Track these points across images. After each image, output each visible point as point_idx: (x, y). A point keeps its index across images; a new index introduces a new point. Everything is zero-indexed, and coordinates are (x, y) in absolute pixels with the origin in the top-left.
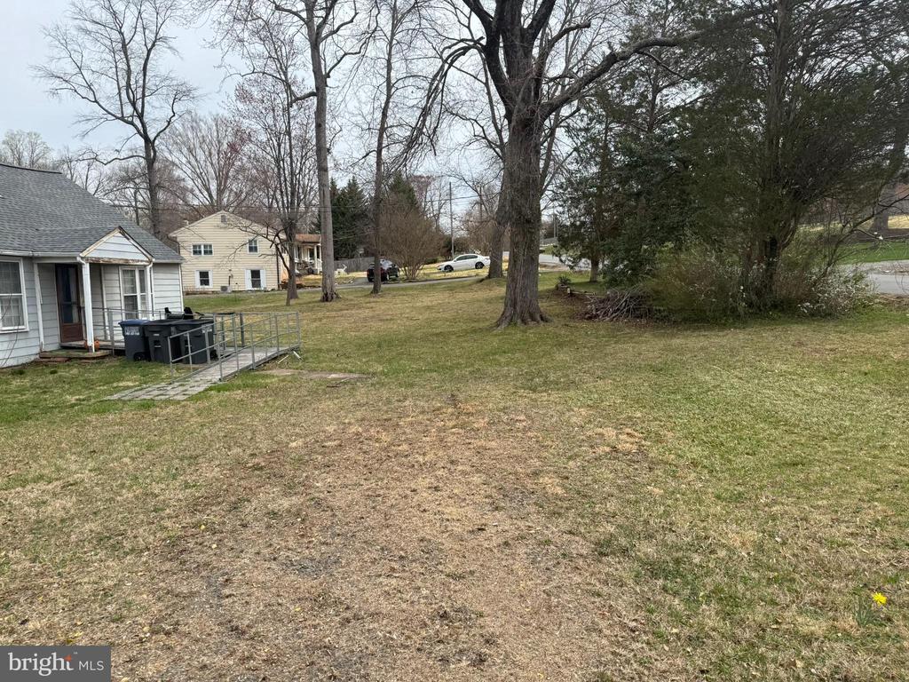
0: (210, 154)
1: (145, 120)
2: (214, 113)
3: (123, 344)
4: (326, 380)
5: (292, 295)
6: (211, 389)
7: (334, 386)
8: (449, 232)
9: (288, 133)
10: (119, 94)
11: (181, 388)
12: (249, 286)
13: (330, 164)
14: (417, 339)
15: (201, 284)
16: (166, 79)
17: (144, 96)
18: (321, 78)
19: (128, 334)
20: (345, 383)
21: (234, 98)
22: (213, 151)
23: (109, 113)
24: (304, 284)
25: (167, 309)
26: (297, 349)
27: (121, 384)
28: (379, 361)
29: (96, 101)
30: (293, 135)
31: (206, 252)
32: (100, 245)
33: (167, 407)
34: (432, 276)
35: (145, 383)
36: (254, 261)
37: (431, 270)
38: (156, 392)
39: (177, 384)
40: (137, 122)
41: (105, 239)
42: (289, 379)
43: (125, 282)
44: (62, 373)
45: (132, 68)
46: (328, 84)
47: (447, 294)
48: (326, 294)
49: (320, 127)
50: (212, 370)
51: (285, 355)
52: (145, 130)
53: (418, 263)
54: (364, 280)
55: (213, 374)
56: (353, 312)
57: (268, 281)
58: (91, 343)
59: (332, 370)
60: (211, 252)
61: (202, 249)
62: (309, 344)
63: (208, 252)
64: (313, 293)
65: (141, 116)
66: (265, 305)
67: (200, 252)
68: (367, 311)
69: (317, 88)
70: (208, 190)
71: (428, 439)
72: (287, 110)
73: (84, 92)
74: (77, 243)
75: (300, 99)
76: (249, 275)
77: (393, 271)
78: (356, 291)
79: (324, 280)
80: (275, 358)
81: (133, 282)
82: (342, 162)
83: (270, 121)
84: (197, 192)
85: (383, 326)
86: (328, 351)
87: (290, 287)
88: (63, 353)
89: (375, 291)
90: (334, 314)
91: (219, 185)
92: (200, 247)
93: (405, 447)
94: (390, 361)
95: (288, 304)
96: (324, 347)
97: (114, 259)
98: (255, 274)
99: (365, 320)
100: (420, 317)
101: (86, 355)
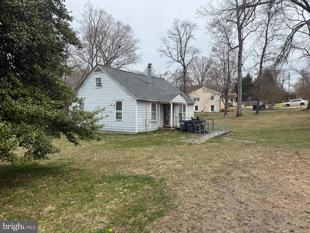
0: (200, 69)
1: (184, 61)
2: (202, 56)
3: (180, 127)
4: (244, 142)
5: (226, 114)
6: (207, 141)
7: (248, 145)
8: (288, 91)
9: (228, 60)
10: (178, 54)
11: (198, 141)
12: (210, 111)
13: (242, 69)
14: (277, 131)
15: (196, 110)
16: (191, 48)
17: (185, 54)
18: (241, 41)
19: (181, 124)
20: (252, 144)
21: (211, 51)
22: (201, 68)
23: (175, 60)
24: (229, 110)
25: (192, 117)
26: (231, 132)
27: (181, 138)
28: (263, 138)
29: (172, 57)
30: (229, 61)
31: (197, 100)
32: (175, 99)
33: (196, 145)
34: (280, 108)
35: (187, 138)
36: (212, 103)
37: (281, 106)
38: (192, 141)
39: (197, 139)
40: (182, 62)
41: (176, 97)
42: (231, 141)
43: (179, 109)
44: (164, 133)
45: (182, 46)
46: (243, 42)
47: (287, 115)
48: (238, 114)
49: (240, 57)
50: (206, 136)
51: (228, 133)
52: (184, 64)
53: (274, 103)
54: (252, 109)
55: (207, 137)
56: (249, 120)
57: (216, 109)
58: (171, 126)
59: (246, 140)
60: (199, 100)
61: (197, 99)
62: (235, 130)
63: (198, 100)
64: (232, 113)
65: (183, 60)
66: (216, 117)
67: (196, 100)
68: (254, 120)
69: (239, 44)
70: (199, 81)
71: (290, 164)
72: (228, 53)
73: (168, 55)
74: (170, 98)
75: (233, 49)
76: (210, 107)
77: (263, 106)
78: (249, 113)
79: (238, 109)
80: (225, 134)
81: (181, 109)
82: (246, 68)
83: (222, 57)
84: (195, 81)
85: (262, 126)
86: (242, 133)
87: (224, 111)
88: (164, 128)
89: (257, 113)
90: (241, 121)
91: (202, 79)
92: (196, 98)
93: (281, 166)
94: (267, 138)
95: (224, 117)
96: (241, 132)
97: (178, 102)
98: (213, 107)
99: (254, 123)
100: (277, 123)
101: (170, 129)
